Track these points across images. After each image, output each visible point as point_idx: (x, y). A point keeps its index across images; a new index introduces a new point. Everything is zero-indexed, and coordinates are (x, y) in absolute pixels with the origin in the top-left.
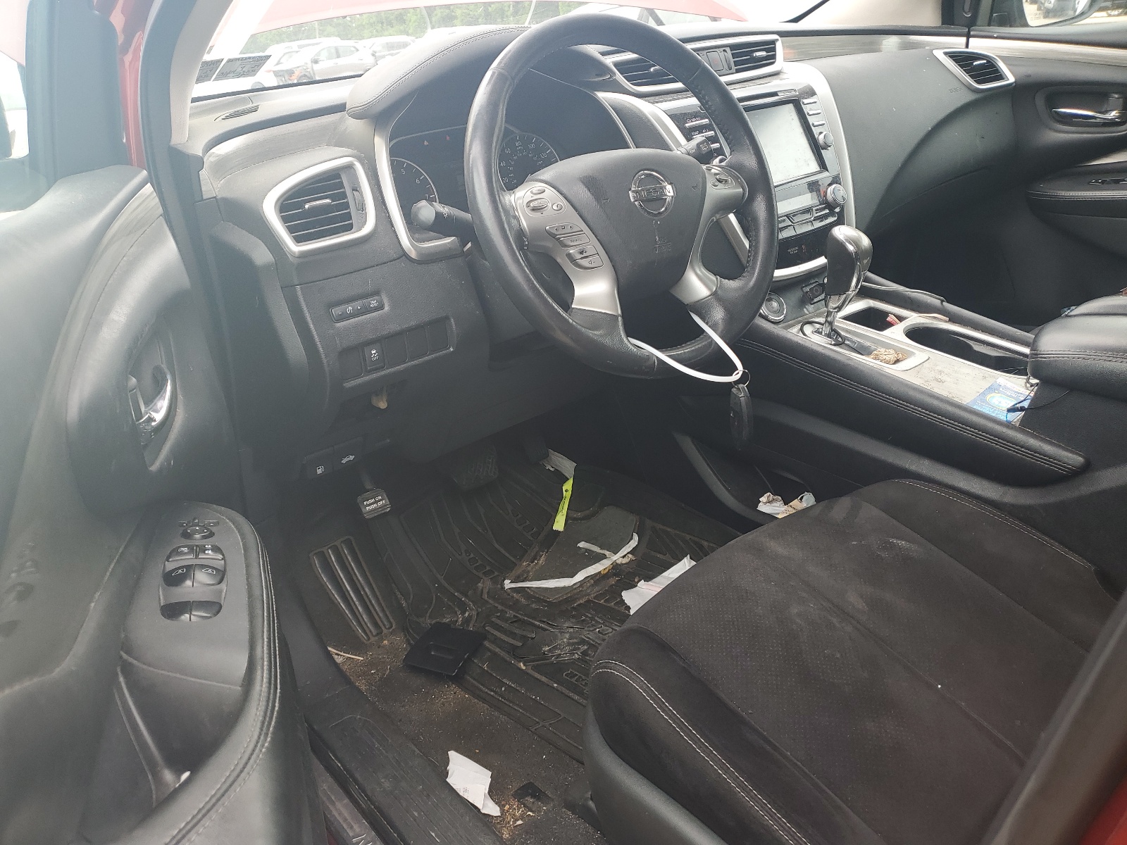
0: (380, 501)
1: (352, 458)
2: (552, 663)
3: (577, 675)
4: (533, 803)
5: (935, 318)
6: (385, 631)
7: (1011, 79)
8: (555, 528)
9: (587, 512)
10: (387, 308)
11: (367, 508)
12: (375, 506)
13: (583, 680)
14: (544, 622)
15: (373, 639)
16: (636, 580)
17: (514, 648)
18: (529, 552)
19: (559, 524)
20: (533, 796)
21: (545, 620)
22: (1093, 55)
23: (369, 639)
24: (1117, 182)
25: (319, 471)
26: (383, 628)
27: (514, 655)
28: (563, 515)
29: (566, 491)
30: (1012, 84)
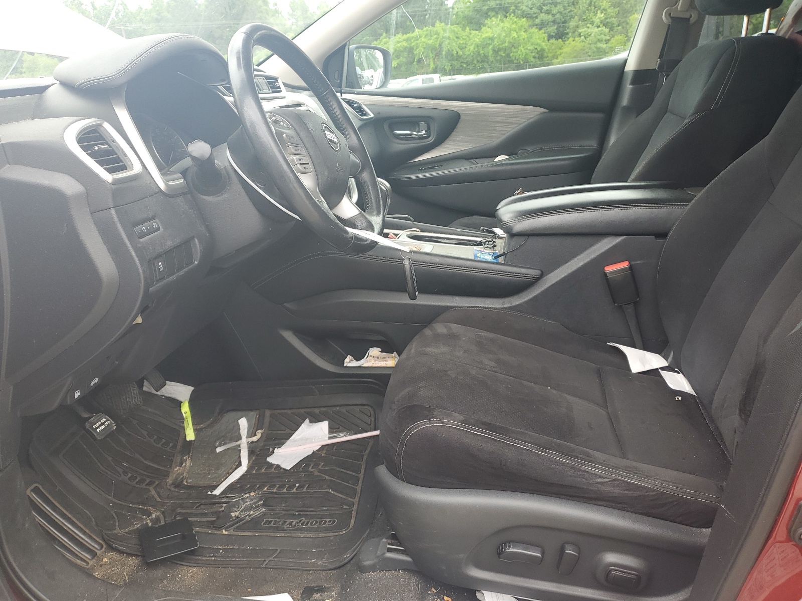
0: (105, 422)
1: (96, 380)
2: (248, 521)
3: (272, 521)
4: (321, 595)
5: (414, 231)
6: (99, 552)
7: (372, 115)
8: (188, 439)
9: (208, 422)
10: (162, 229)
11: (98, 430)
12: (103, 427)
13: (278, 522)
14: (223, 497)
15: (91, 563)
16: (271, 450)
17: (212, 522)
18: (174, 461)
19: (190, 435)
20: (317, 592)
21: (224, 496)
22: (408, 102)
23: (88, 563)
24: (432, 168)
25: (77, 396)
26: (97, 551)
27: (214, 527)
28: (190, 429)
29: (185, 413)
30: (373, 117)
